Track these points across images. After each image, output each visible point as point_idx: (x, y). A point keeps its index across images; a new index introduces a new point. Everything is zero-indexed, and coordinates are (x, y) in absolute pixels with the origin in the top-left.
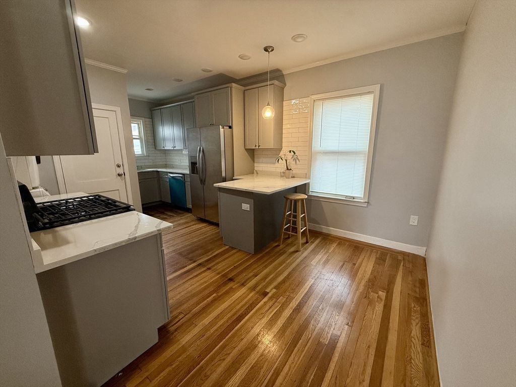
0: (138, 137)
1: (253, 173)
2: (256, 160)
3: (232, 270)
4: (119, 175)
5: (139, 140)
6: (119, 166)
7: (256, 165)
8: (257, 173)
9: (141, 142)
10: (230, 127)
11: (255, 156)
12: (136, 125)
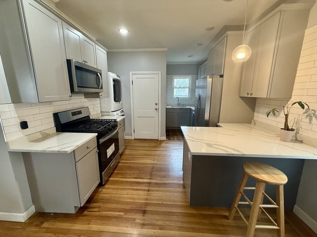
0: (188, 87)
1: (250, 123)
2: (256, 109)
3: (156, 205)
4: (156, 109)
5: (188, 89)
6: (156, 104)
7: (255, 114)
8: (255, 124)
9: (189, 90)
10: (222, 76)
11: (257, 105)
12: (188, 79)
